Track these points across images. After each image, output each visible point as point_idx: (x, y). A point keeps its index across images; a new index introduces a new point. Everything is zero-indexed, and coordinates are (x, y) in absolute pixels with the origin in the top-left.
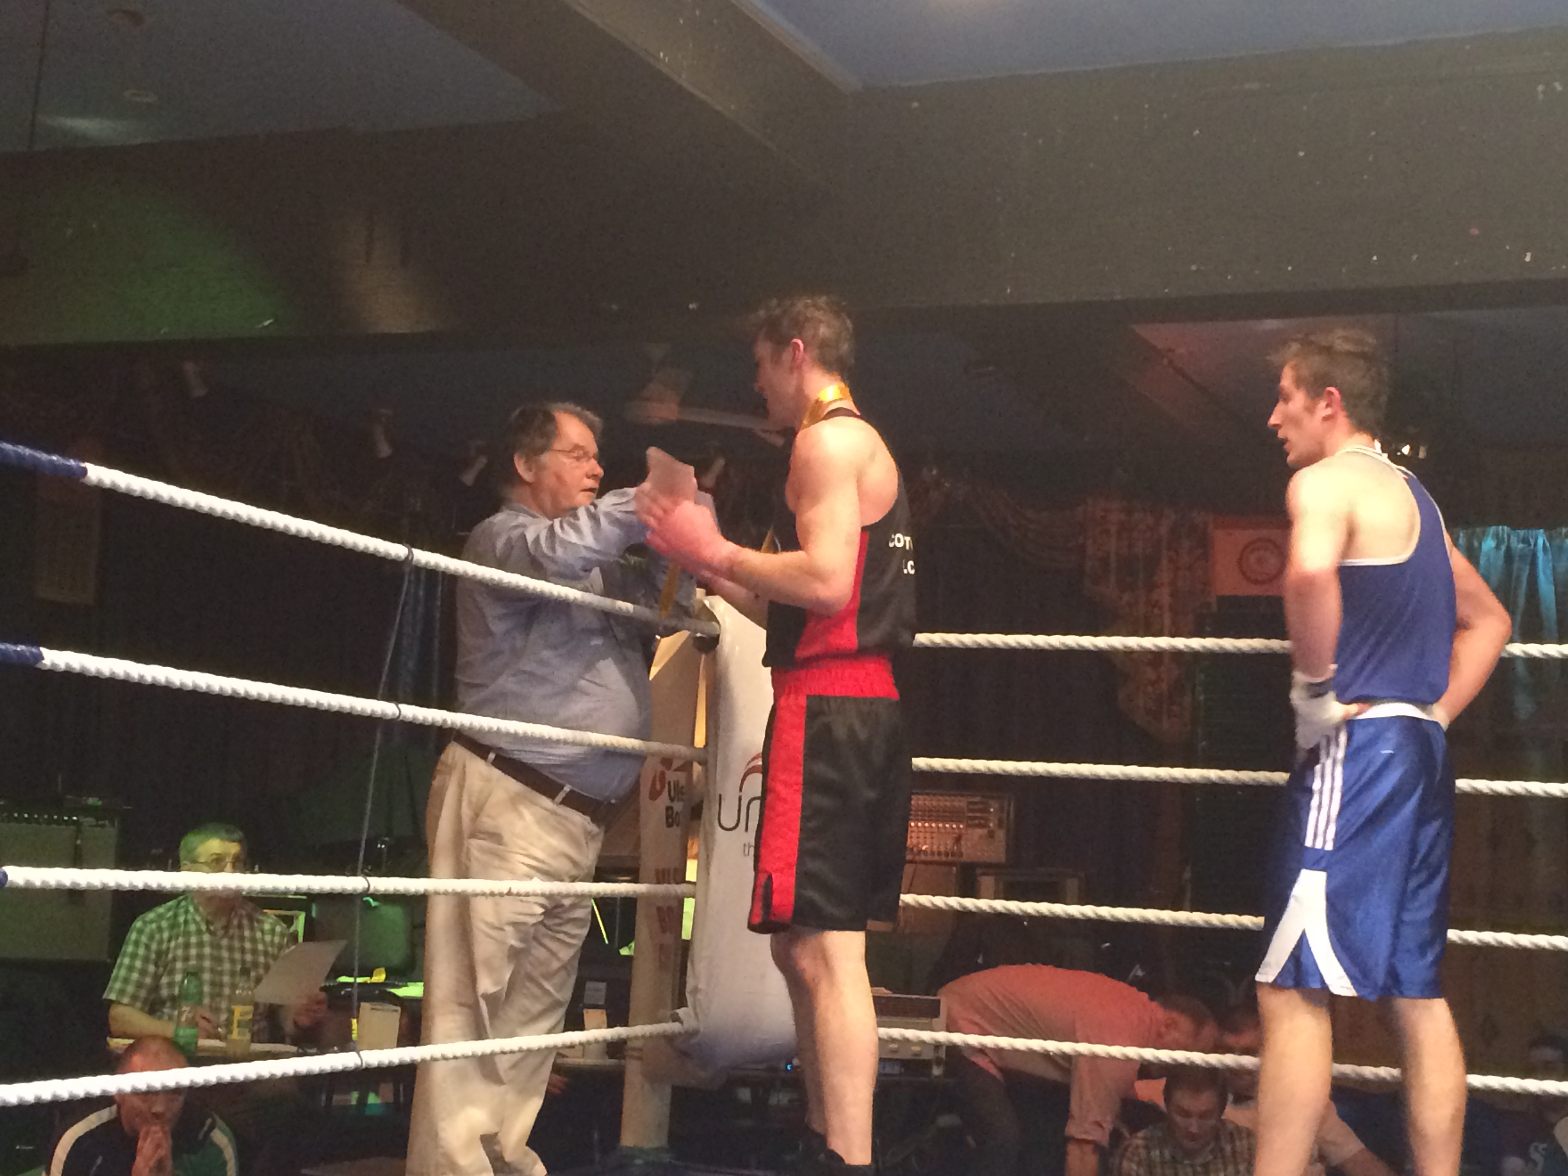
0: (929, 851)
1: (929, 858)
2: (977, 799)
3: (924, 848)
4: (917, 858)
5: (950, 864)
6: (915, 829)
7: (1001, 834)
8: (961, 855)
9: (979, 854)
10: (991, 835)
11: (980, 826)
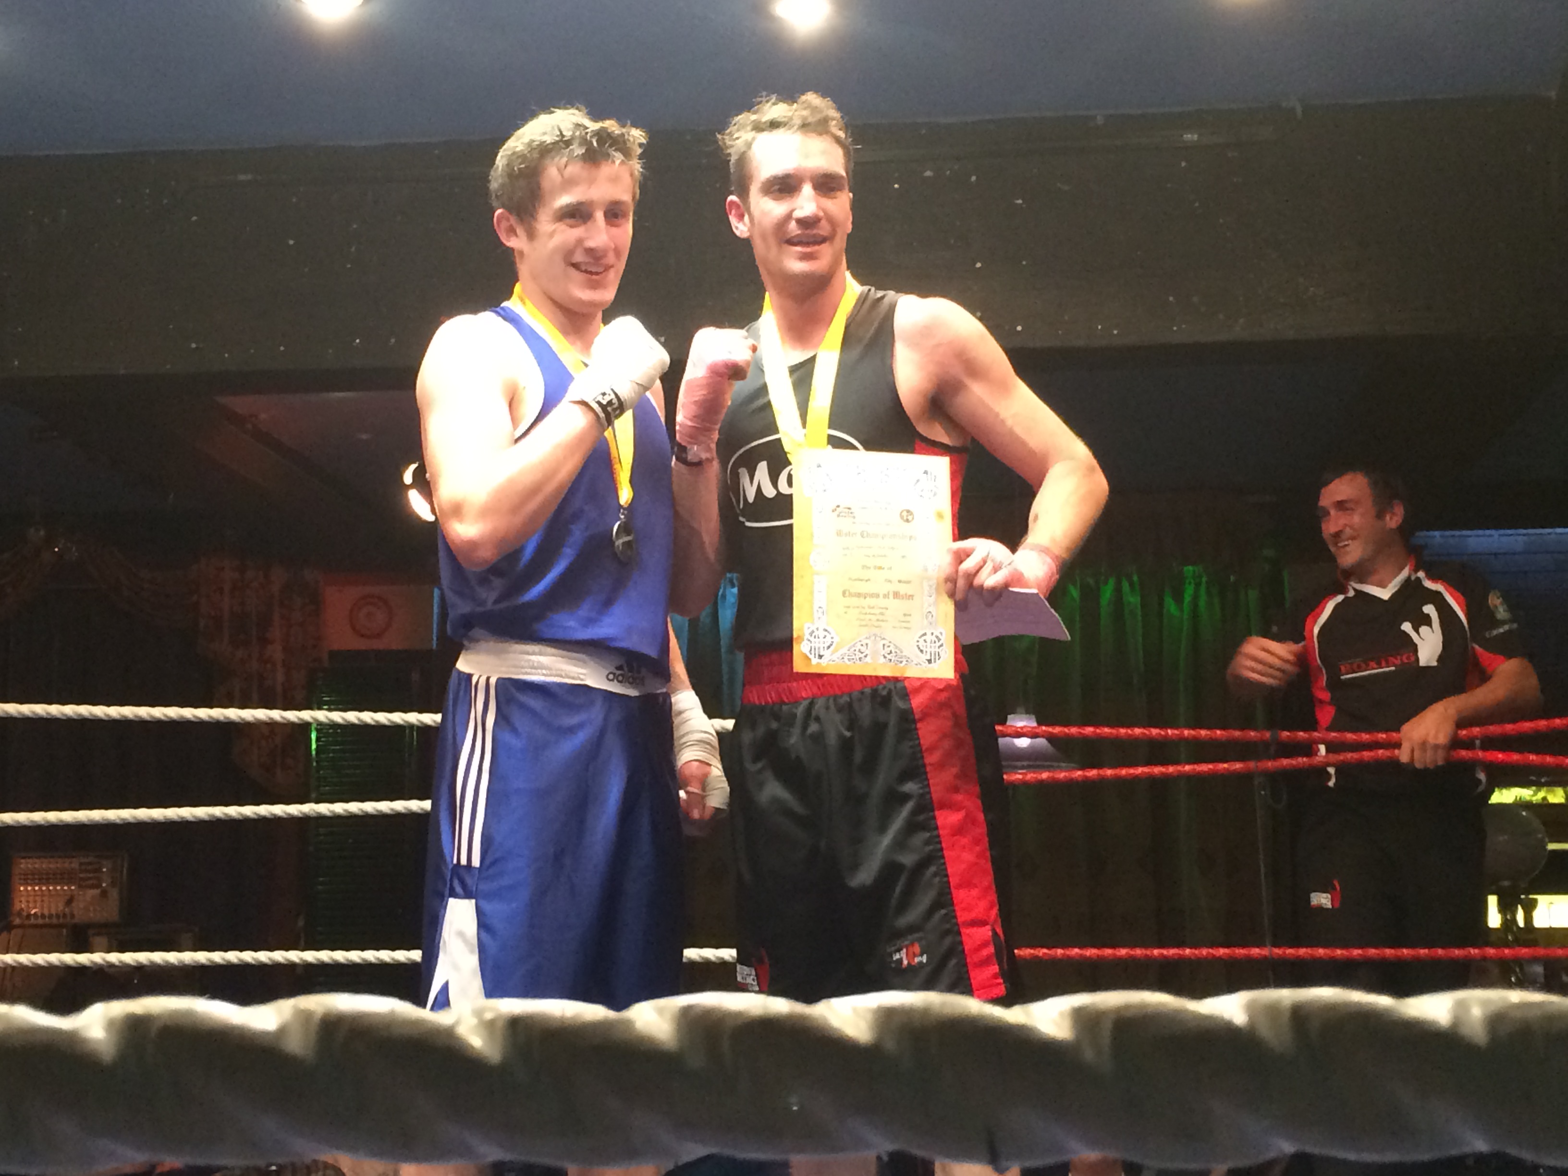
0: (39, 915)
1: (40, 921)
2: (90, 859)
3: (33, 912)
4: (26, 922)
5: (61, 926)
6: (24, 893)
7: (114, 894)
8: (73, 916)
9: (92, 915)
10: (104, 894)
11: (92, 887)
